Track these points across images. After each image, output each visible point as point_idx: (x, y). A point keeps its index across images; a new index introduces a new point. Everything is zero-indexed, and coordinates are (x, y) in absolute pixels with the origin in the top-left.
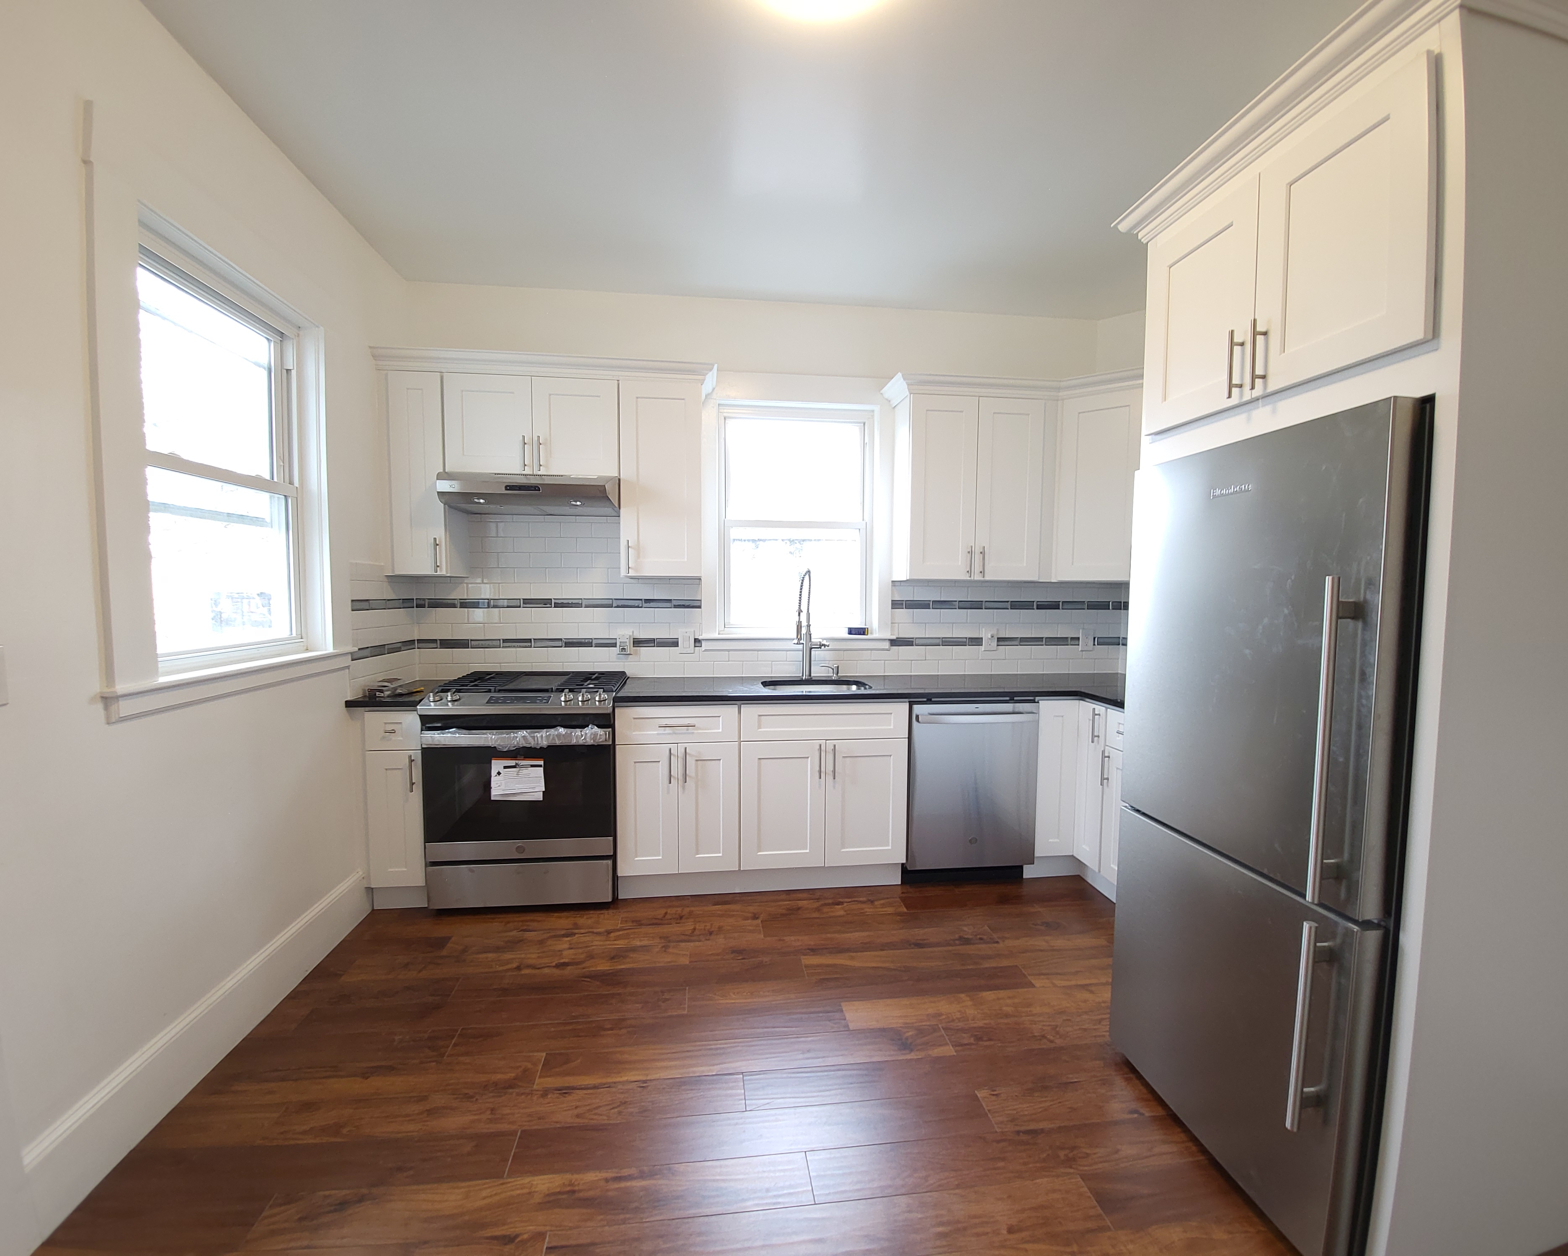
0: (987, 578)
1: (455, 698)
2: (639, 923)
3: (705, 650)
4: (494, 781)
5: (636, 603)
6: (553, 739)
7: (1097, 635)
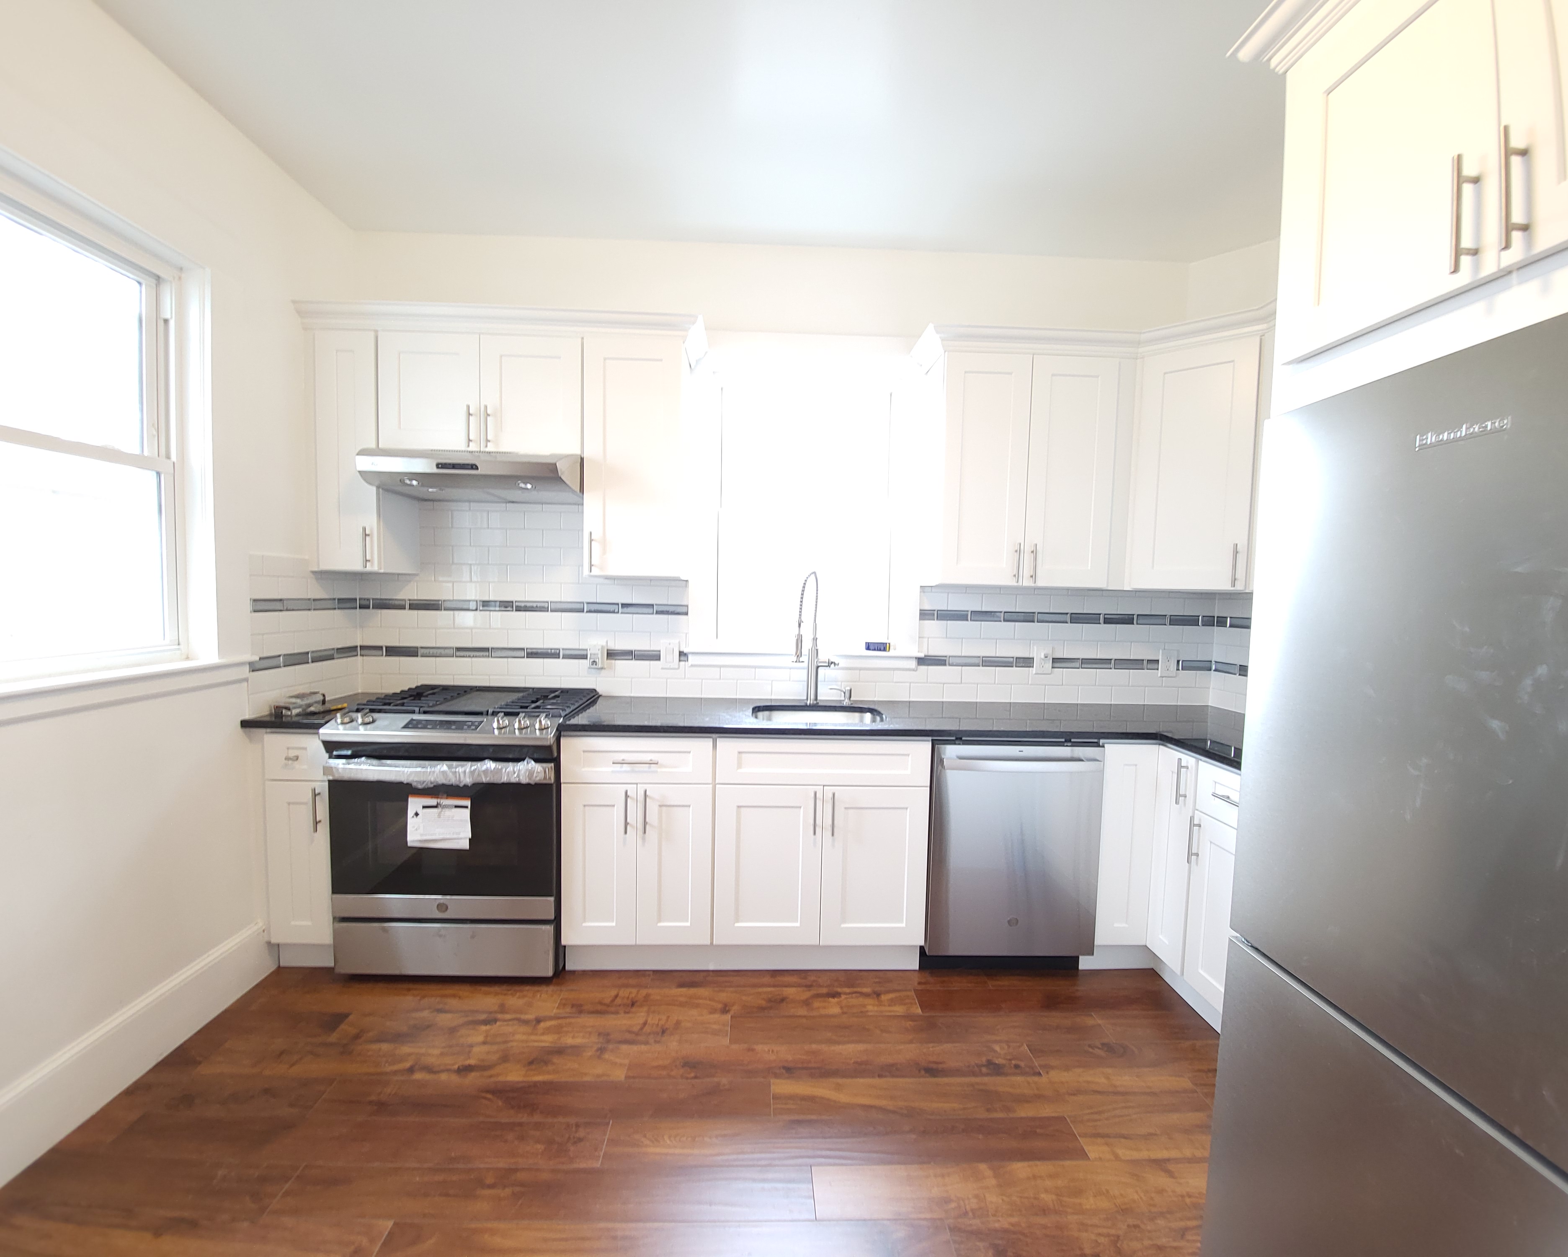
0: (1040, 583)
1: (367, 720)
2: (579, 1008)
3: (692, 666)
4: (412, 823)
5: (611, 608)
6: (479, 775)
7: (1181, 659)
